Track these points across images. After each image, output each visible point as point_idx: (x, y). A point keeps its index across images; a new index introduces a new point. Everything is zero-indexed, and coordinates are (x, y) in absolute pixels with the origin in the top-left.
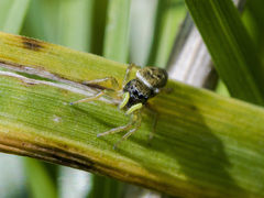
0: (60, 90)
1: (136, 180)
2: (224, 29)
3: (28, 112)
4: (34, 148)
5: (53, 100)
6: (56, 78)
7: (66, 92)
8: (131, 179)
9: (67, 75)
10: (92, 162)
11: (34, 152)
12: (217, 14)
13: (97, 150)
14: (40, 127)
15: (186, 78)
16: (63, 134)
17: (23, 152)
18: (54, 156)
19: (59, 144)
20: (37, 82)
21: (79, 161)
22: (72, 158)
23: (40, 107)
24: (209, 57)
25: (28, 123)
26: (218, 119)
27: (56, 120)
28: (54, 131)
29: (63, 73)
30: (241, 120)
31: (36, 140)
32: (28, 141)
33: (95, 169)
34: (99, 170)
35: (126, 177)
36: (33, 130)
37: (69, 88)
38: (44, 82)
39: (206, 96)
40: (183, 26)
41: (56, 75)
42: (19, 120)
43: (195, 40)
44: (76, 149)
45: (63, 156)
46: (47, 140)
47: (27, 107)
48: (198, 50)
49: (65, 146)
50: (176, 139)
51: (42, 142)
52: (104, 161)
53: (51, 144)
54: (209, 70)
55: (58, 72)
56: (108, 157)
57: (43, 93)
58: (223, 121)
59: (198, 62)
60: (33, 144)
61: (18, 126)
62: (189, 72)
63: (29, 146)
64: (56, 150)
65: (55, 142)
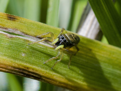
0: (25, 40)
1: (62, 85)
2: (106, 11)
3: (9, 51)
4: (12, 68)
5: (22, 45)
6: (23, 34)
7: (28, 41)
8: (60, 84)
9: (28, 33)
10: (41, 76)
11: (12, 70)
12: (103, 4)
13: (43, 70)
14: (15, 58)
15: (87, 34)
16: (26, 62)
17: (7, 70)
18: (22, 73)
19: (25, 67)
20: (14, 36)
21: (34, 75)
22: (31, 74)
23: (15, 49)
24: (98, 24)
25: (9, 57)
26: (102, 55)
27: (23, 55)
28: (22, 60)
29: (27, 32)
30: (114, 56)
31: (13, 65)
32: (10, 66)
33: (42, 79)
34: (44, 80)
35: (57, 83)
36: (12, 60)
37: (29, 39)
38: (17, 36)
39: (97, 44)
40: (86, 9)
41: (23, 33)
42: (5, 55)
43: (92, 16)
44: (33, 69)
45: (27, 73)
46: (19, 65)
47: (9, 49)
48: (93, 21)
49: (28, 68)
50: (82, 65)
51: (16, 66)
52: (47, 75)
53: (21, 67)
54: (98, 31)
55: (24, 31)
56: (49, 73)
57: (17, 42)
58: (105, 56)
59: (93, 27)
60: (12, 67)
61: (4, 58)
62: (88, 32)
63: (10, 68)
64: (23, 70)
65: (22, 66)
